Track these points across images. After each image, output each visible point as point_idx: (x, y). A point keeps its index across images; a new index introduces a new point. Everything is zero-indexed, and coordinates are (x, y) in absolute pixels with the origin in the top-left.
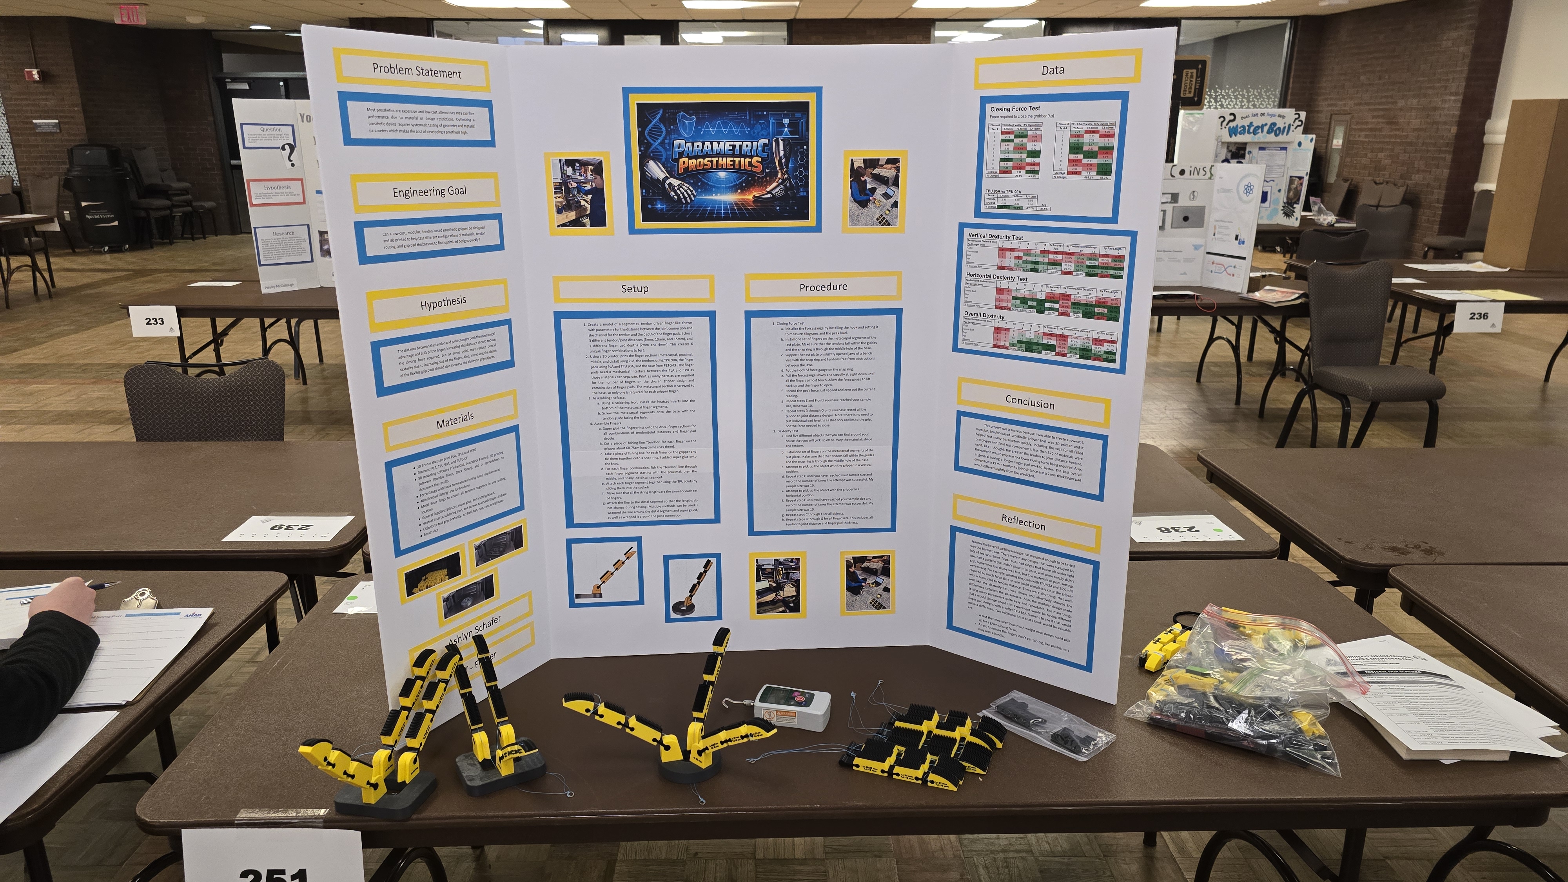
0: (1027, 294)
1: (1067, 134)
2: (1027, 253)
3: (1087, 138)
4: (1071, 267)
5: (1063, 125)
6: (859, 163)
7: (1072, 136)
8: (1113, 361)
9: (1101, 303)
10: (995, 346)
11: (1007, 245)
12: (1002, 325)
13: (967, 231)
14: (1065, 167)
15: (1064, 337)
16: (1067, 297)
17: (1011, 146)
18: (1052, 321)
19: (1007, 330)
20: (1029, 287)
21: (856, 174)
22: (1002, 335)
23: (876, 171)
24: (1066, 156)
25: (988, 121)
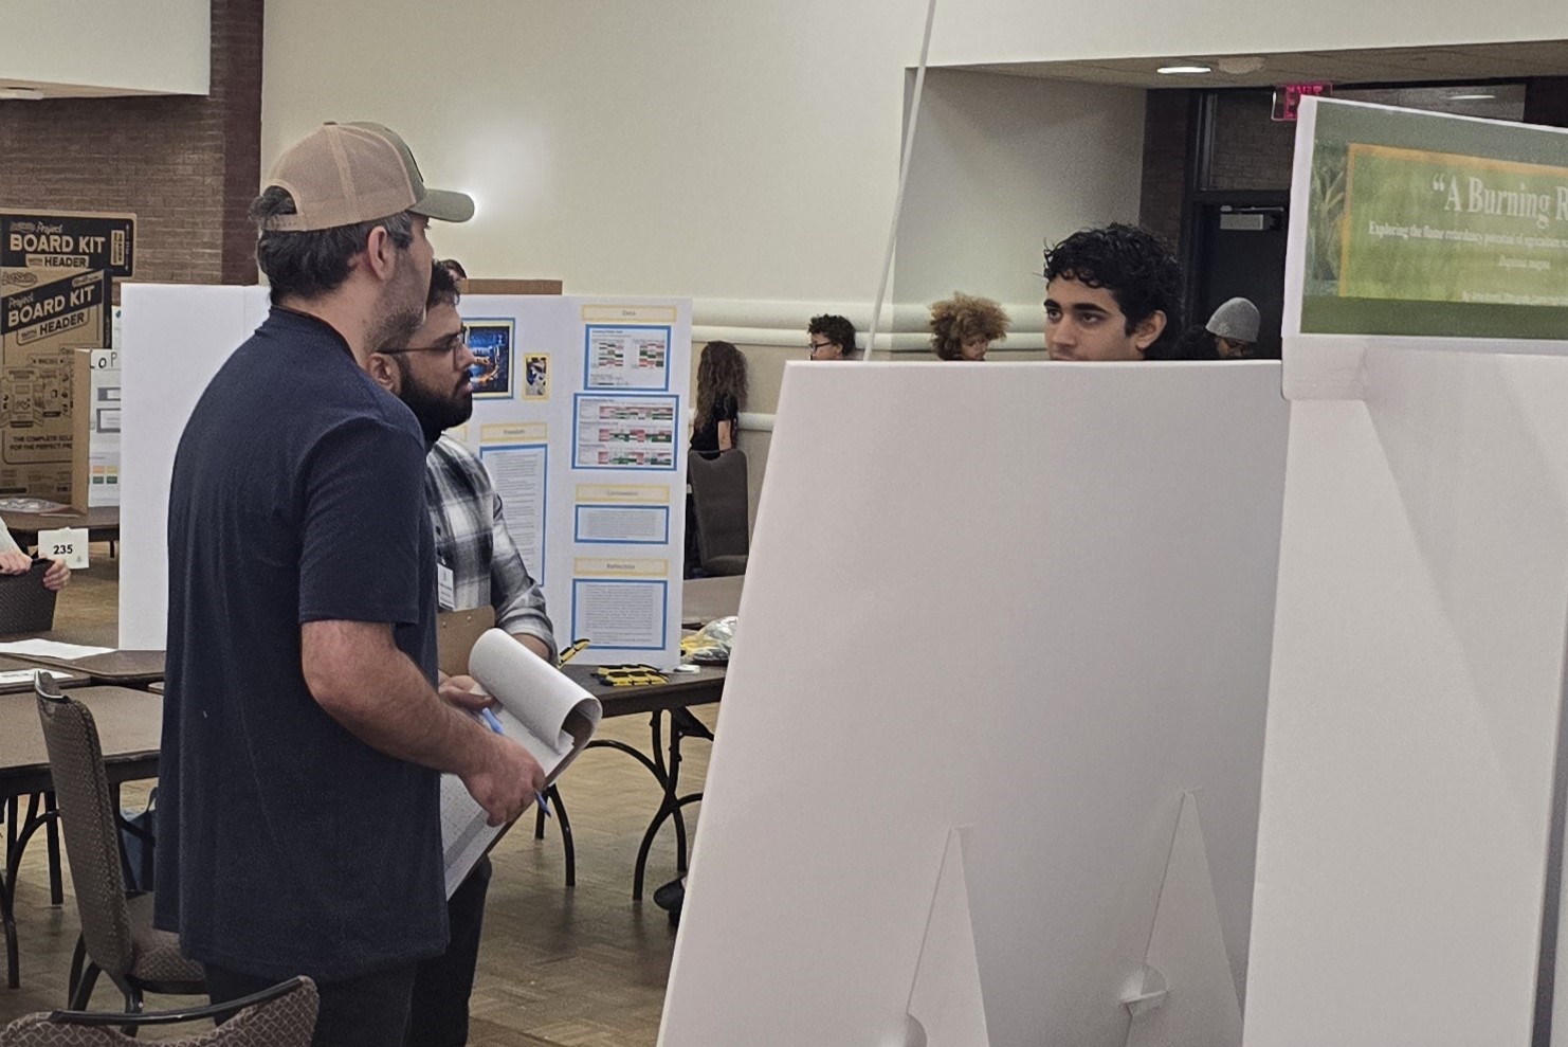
0: (617, 432)
1: (638, 346)
2: (618, 409)
3: (649, 348)
4: (644, 415)
5: (636, 341)
6: (530, 360)
7: (641, 347)
8: (669, 464)
9: (661, 434)
10: (600, 463)
11: (605, 405)
12: (602, 450)
13: (579, 398)
14: (638, 363)
15: (642, 454)
16: (642, 431)
17: (606, 351)
18: (634, 445)
19: (606, 453)
20: (620, 427)
21: (529, 365)
22: (604, 456)
23: (537, 364)
24: (638, 357)
25: (591, 337)
